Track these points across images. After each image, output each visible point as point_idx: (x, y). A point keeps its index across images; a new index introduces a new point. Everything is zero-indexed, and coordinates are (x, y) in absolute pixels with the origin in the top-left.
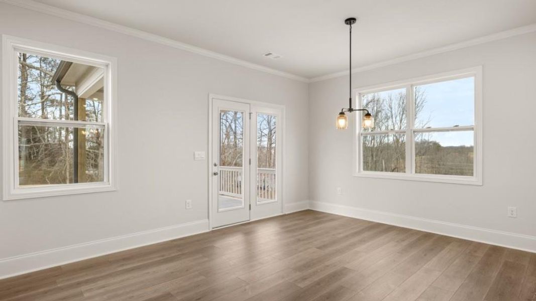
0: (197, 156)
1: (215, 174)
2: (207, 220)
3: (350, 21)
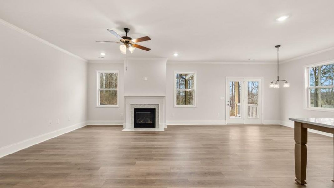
0: (221, 98)
1: (228, 105)
2: (225, 121)
3: (278, 46)
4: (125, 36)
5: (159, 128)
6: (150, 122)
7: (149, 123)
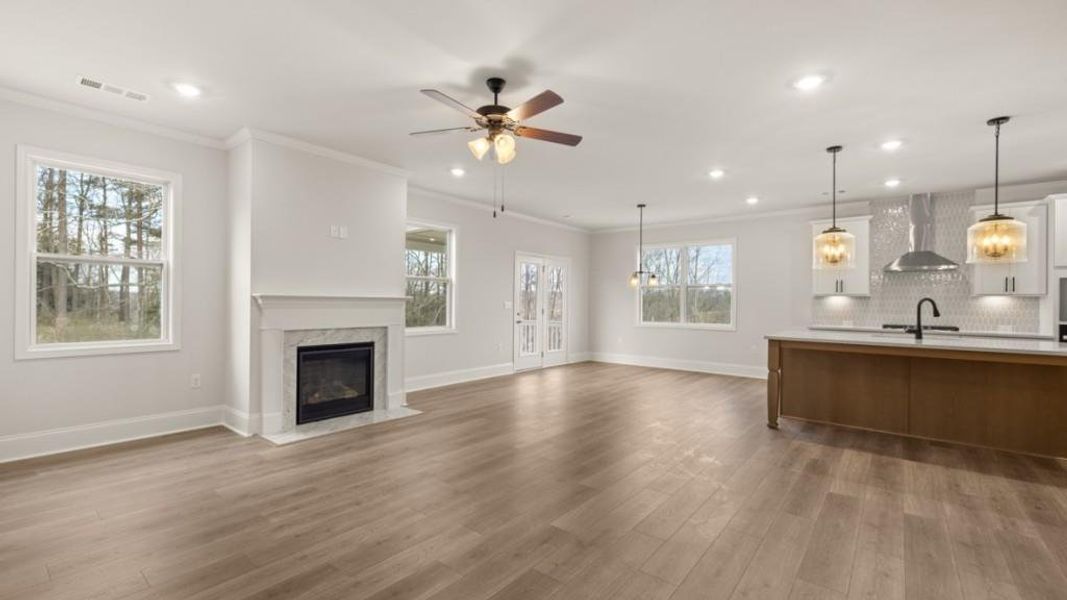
0: (506, 306)
1: (519, 322)
2: (512, 364)
3: (642, 206)
4: (492, 103)
5: (385, 407)
6: (350, 394)
7: (347, 397)
